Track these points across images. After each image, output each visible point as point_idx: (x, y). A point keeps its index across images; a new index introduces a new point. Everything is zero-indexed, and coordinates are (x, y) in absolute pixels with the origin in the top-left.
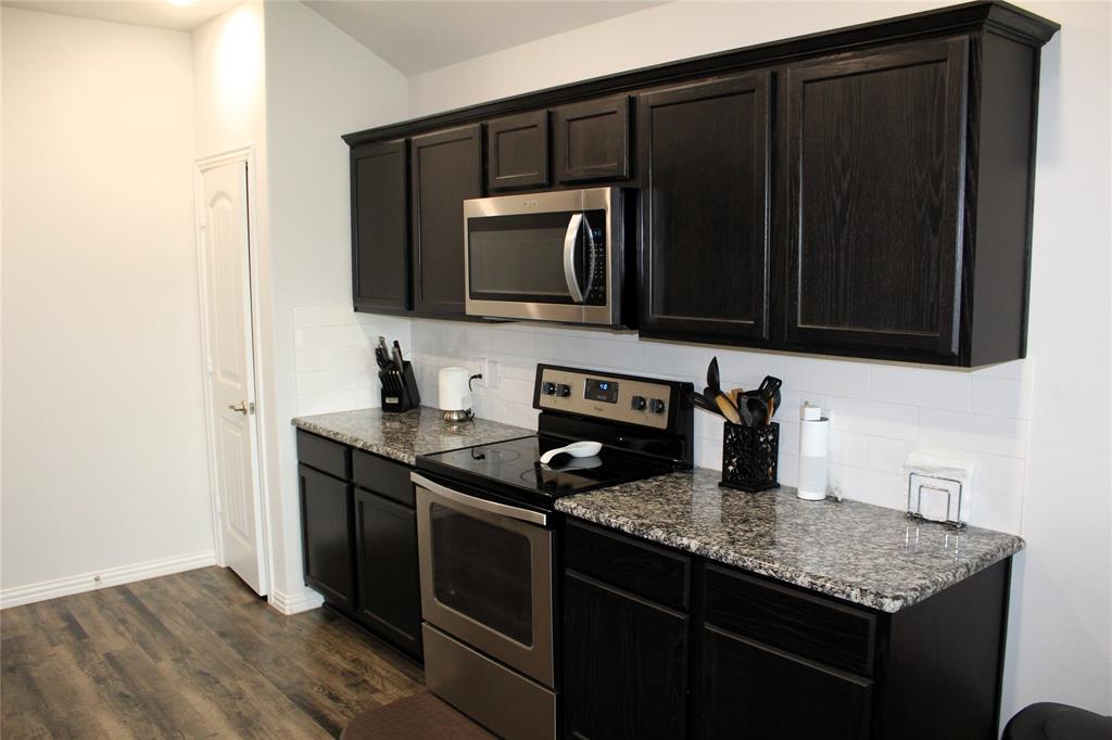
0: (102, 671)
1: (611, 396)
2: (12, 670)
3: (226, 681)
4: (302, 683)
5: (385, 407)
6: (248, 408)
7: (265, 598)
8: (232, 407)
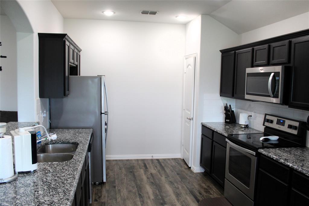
0: (149, 176)
1: (283, 124)
2: (131, 172)
3: (176, 184)
4: (194, 188)
5: (226, 122)
6: (191, 119)
7: (190, 168)
8: (187, 118)
